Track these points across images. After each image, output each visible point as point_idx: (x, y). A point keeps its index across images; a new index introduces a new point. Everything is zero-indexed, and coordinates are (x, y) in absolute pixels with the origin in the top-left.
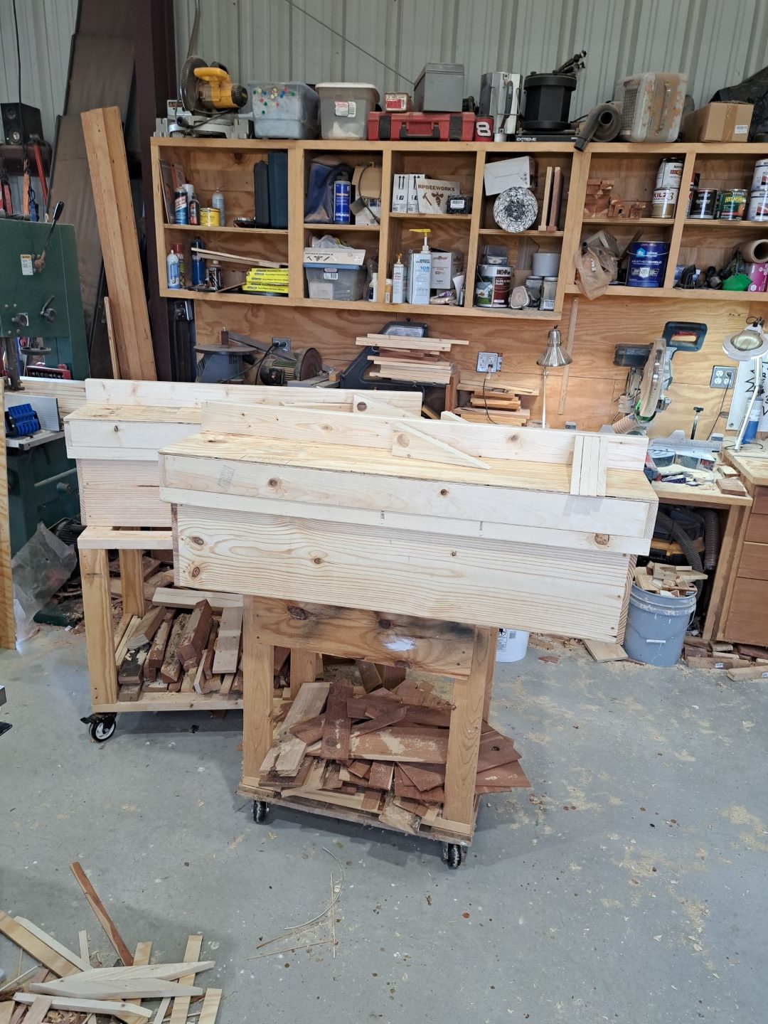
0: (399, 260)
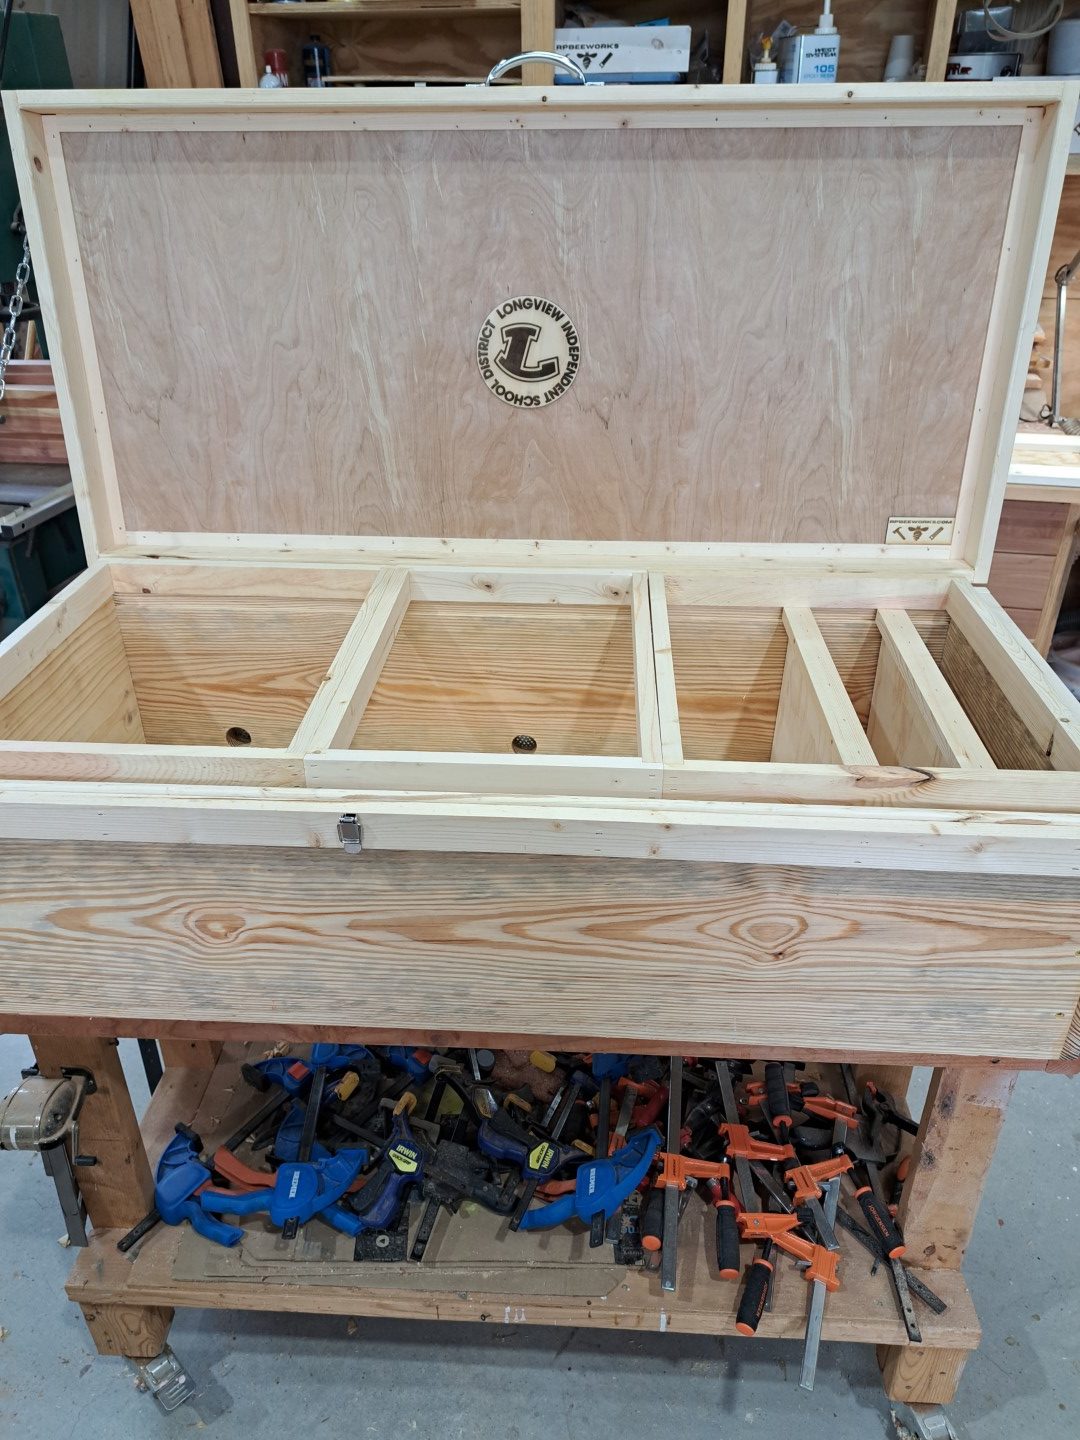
0: (767, 54)
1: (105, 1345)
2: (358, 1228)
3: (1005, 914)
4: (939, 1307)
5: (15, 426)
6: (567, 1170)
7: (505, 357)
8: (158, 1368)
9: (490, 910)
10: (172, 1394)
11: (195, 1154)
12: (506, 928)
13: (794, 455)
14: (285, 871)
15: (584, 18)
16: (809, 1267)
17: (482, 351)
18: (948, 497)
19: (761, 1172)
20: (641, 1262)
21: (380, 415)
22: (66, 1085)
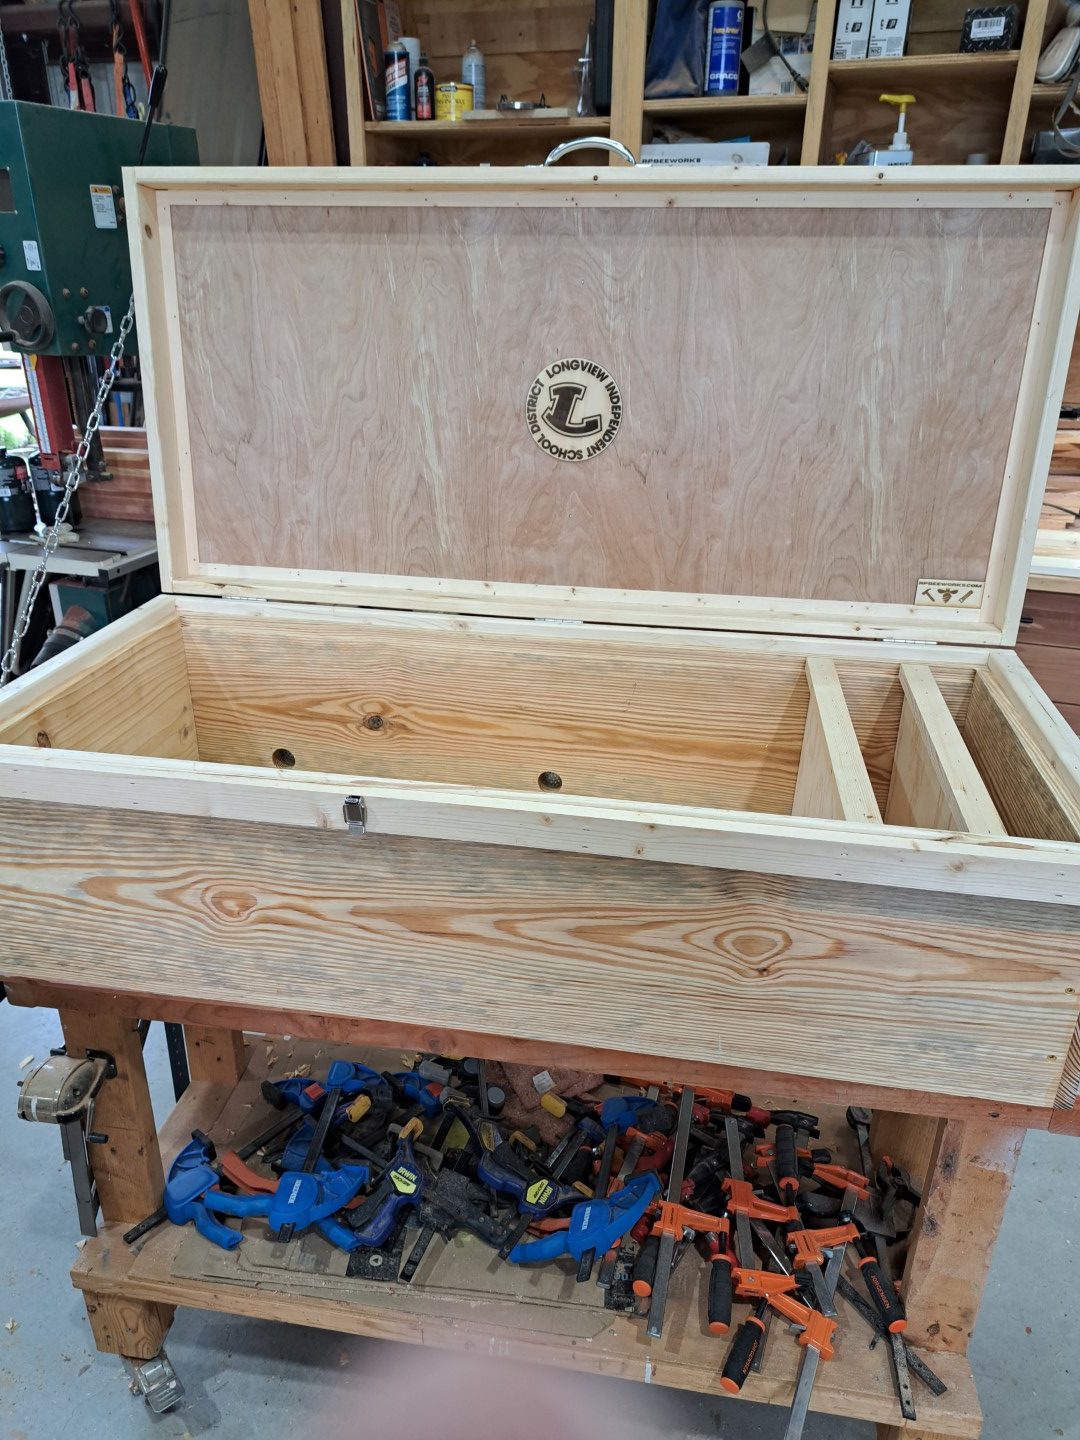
1: (105, 1340)
2: (352, 1244)
3: (991, 940)
4: (938, 1389)
5: (123, 486)
6: (564, 1209)
7: (552, 413)
8: (151, 1371)
9: (483, 904)
10: (161, 1397)
11: (207, 1159)
12: (498, 924)
13: (825, 515)
14: (296, 852)
15: (669, 134)
16: (803, 1331)
17: (531, 408)
18: (978, 561)
19: (764, 1233)
20: (630, 1309)
21: (434, 463)
22: (88, 1065)
